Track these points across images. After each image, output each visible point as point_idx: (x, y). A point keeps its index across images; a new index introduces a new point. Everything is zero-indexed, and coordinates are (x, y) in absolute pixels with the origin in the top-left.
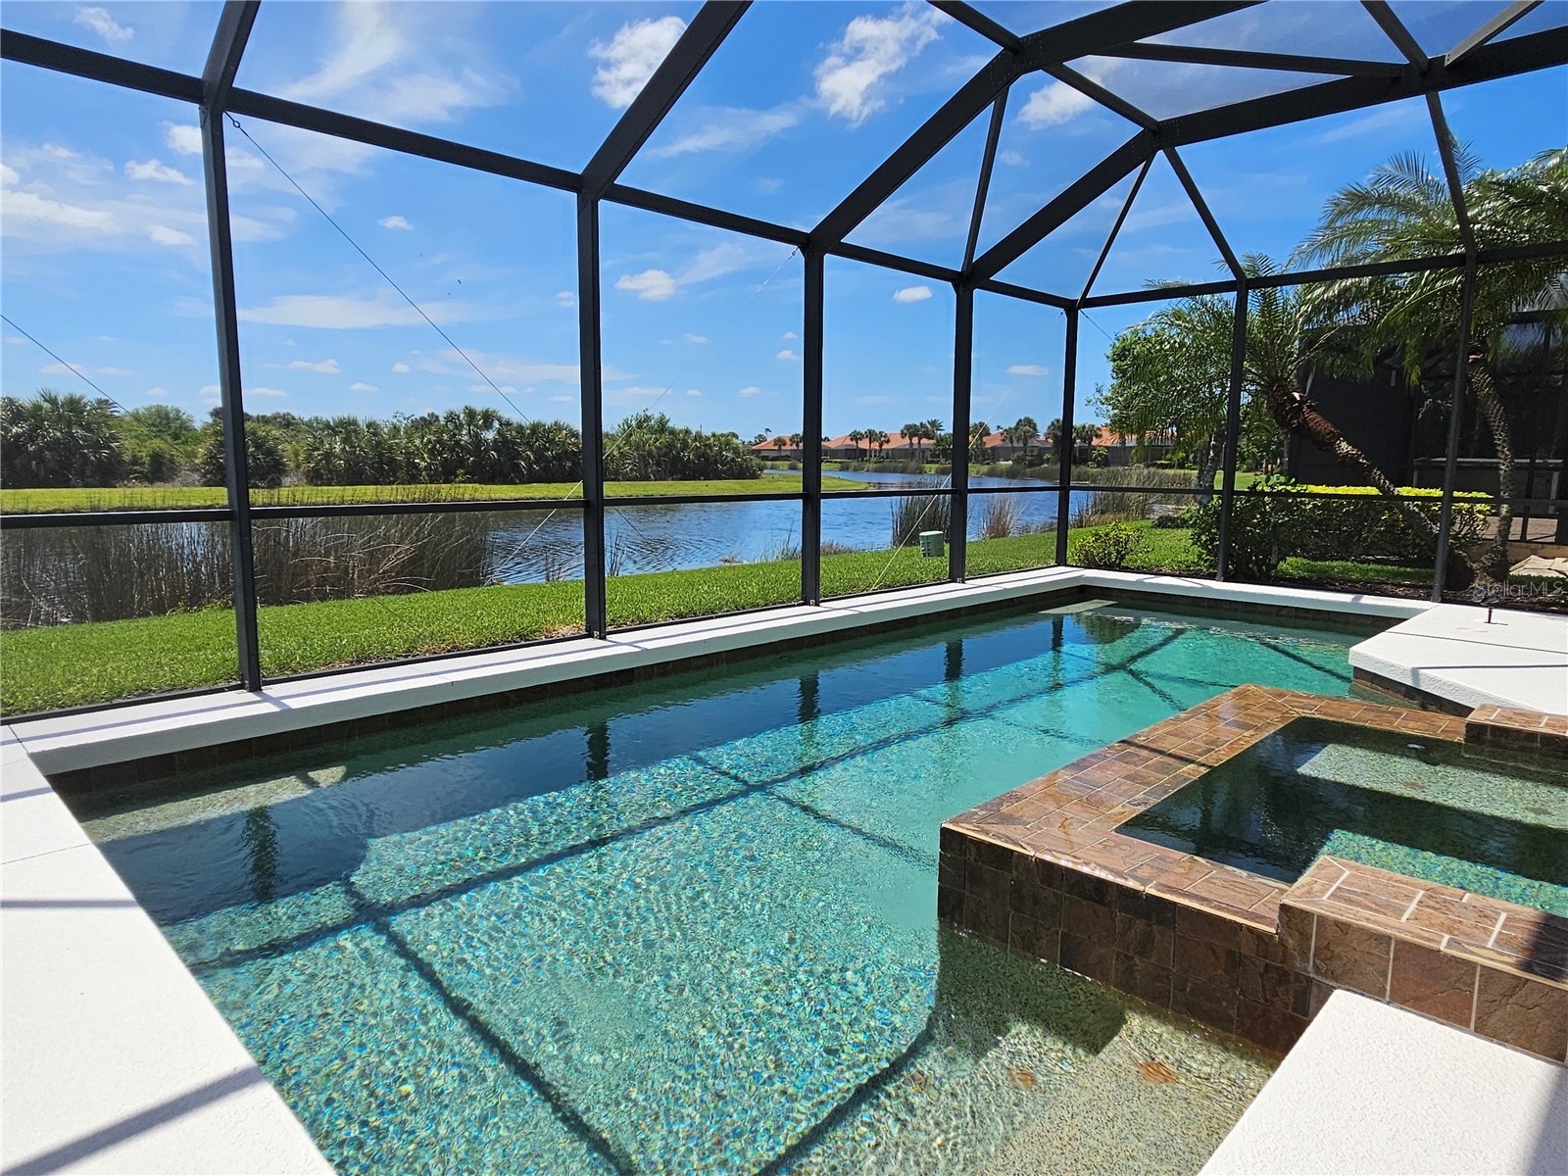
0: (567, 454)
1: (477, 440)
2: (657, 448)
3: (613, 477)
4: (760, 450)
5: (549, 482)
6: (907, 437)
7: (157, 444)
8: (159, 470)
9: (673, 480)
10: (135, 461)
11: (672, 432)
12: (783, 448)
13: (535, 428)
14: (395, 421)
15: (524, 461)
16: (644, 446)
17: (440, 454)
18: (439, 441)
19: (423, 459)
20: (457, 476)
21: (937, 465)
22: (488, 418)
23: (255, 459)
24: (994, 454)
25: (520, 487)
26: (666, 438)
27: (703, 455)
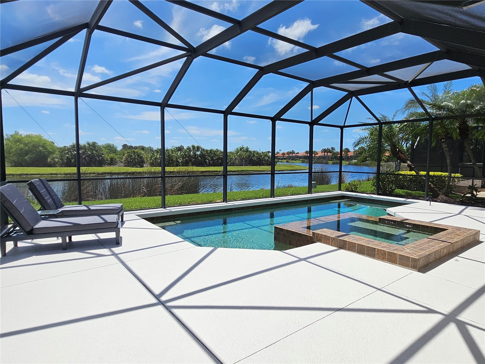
0: (219, 159)
1: (195, 154)
2: (246, 157)
3: (232, 165)
4: (277, 156)
5: (214, 166)
6: (323, 153)
7: (112, 155)
8: (112, 162)
9: (250, 166)
10: (107, 160)
11: (250, 152)
12: (284, 156)
13: (211, 151)
14: (172, 148)
15: (208, 160)
16: (242, 156)
17: (185, 158)
18: (185, 155)
19: (180, 159)
20: (189, 164)
21: (332, 161)
22: (198, 148)
23: (138, 159)
24: (351, 158)
25: (207, 167)
26: (248, 153)
27: (259, 159)
